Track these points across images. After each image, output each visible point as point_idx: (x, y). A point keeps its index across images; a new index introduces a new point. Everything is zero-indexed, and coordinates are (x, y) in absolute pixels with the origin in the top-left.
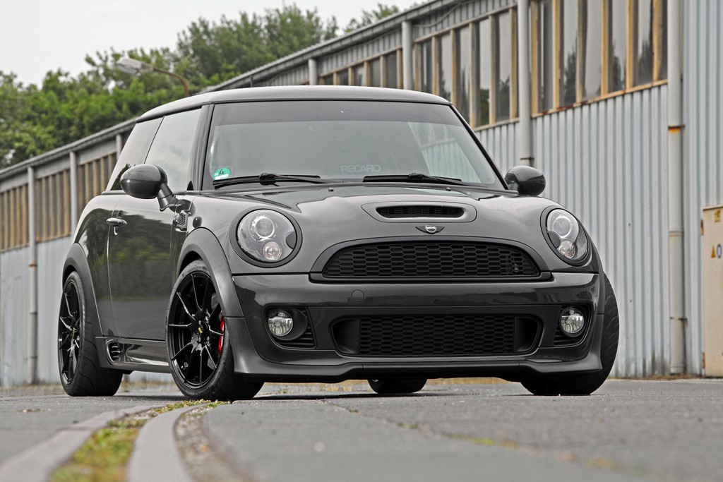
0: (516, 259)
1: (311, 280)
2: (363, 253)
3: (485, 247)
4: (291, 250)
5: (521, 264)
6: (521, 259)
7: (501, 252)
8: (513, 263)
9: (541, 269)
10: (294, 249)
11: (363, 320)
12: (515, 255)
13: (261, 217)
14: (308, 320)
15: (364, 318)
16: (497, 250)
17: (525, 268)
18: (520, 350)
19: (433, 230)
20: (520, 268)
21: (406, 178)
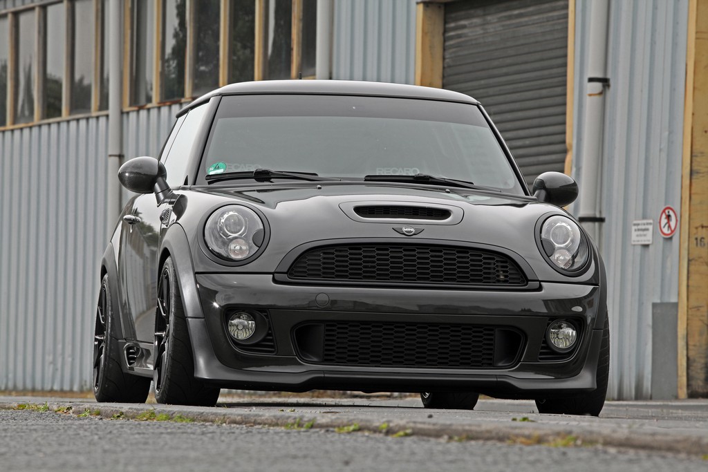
0: (502, 267)
1: (275, 281)
2: (333, 254)
3: (468, 253)
4: (257, 248)
5: (507, 272)
6: (507, 267)
7: (485, 258)
8: (498, 271)
9: (529, 278)
10: (259, 247)
11: (327, 325)
12: (502, 262)
13: (231, 213)
14: (269, 324)
15: (330, 324)
16: (481, 256)
17: (510, 276)
18: (500, 364)
19: (411, 232)
20: (506, 276)
21: (411, 179)
